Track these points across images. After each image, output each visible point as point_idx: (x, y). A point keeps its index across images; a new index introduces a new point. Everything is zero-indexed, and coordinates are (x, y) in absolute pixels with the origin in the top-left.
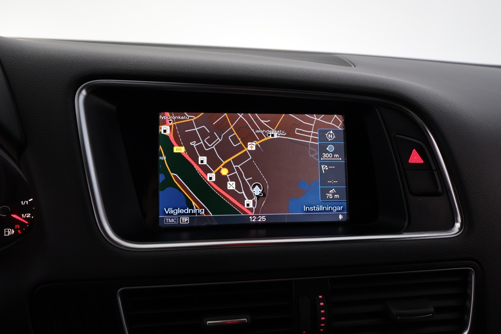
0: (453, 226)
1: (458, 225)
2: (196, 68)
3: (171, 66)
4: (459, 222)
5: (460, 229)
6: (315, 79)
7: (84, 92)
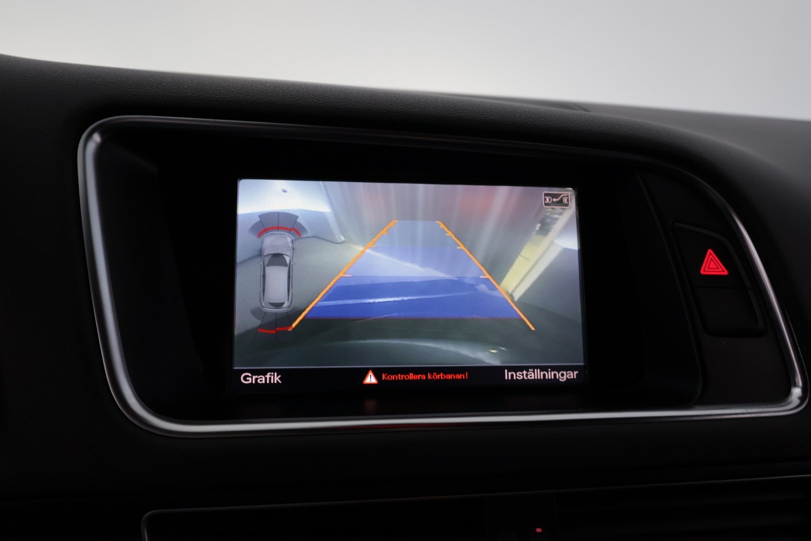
0: (788, 393)
1: (797, 392)
2: (306, 96)
3: (260, 92)
4: (798, 387)
5: (802, 399)
6: (524, 119)
7: (97, 138)
